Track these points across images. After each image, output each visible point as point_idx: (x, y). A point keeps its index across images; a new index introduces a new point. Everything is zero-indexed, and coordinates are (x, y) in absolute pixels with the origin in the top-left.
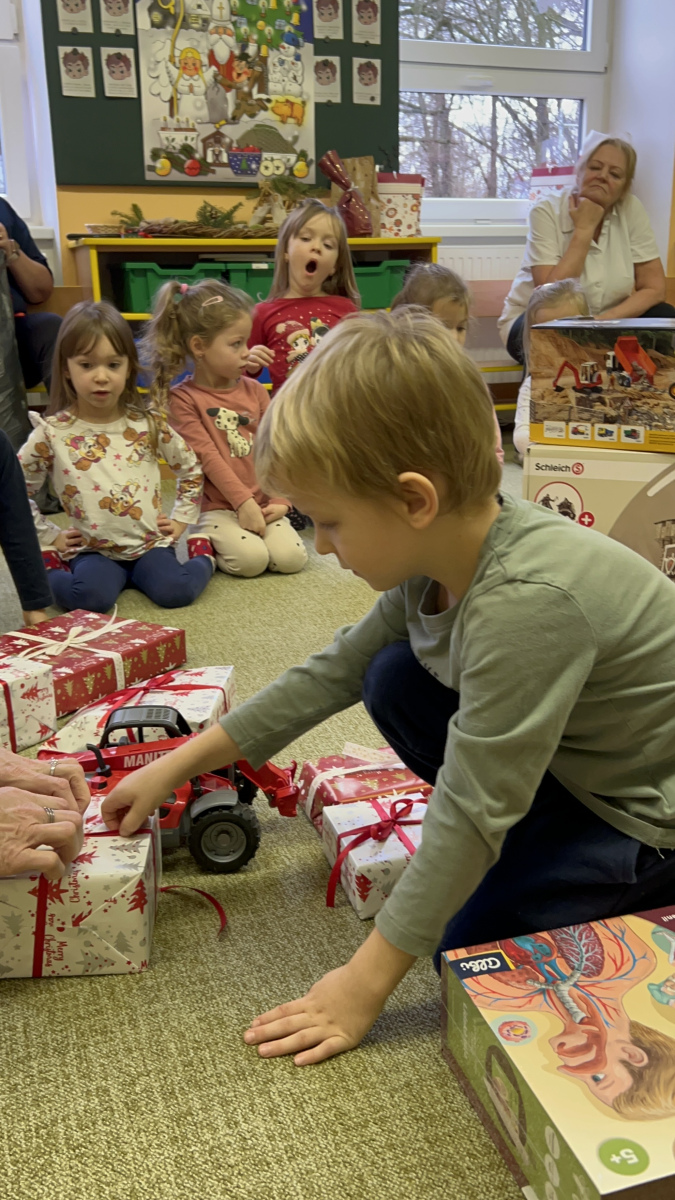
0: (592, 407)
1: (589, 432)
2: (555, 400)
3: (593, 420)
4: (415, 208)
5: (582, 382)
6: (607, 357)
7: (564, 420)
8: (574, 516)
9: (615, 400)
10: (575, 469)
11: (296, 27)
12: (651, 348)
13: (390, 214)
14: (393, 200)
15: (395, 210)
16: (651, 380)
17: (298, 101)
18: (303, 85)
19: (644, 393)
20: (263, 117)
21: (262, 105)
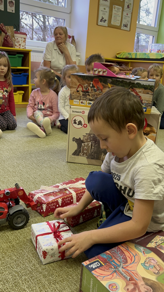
0: (86, 96)
1: (85, 103)
2: (77, 94)
3: (86, 100)
4: (24, 41)
5: (84, 90)
6: (90, 84)
7: (79, 99)
8: (82, 125)
9: (92, 95)
10: (83, 113)
12: (102, 82)
13: (17, 42)
14: (18, 38)
15: (19, 42)
16: (102, 90)
19: (100, 94)
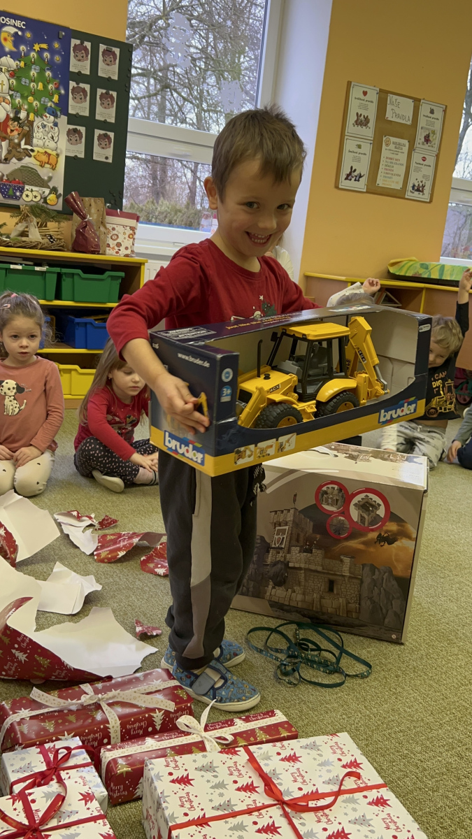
4: (131, 236)
11: (55, 104)
13: (113, 238)
14: (117, 228)
15: (117, 236)
17: (54, 153)
18: (58, 143)
20: (27, 161)
21: (28, 153)
